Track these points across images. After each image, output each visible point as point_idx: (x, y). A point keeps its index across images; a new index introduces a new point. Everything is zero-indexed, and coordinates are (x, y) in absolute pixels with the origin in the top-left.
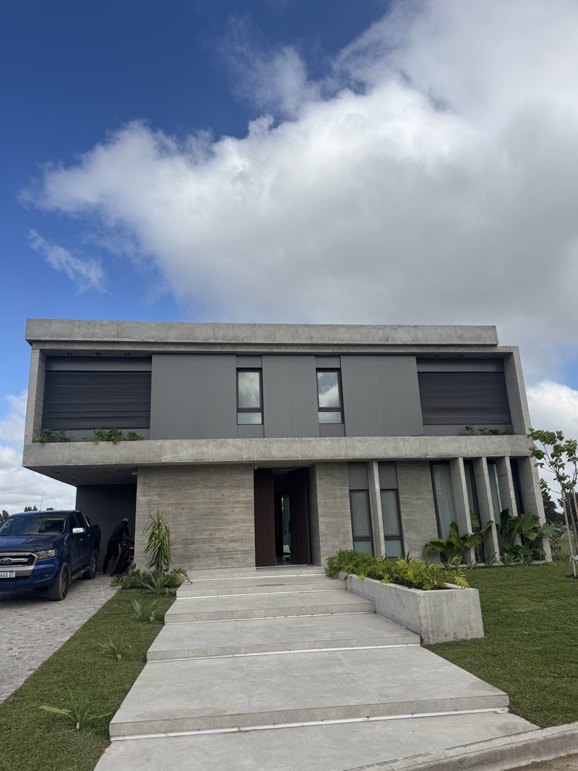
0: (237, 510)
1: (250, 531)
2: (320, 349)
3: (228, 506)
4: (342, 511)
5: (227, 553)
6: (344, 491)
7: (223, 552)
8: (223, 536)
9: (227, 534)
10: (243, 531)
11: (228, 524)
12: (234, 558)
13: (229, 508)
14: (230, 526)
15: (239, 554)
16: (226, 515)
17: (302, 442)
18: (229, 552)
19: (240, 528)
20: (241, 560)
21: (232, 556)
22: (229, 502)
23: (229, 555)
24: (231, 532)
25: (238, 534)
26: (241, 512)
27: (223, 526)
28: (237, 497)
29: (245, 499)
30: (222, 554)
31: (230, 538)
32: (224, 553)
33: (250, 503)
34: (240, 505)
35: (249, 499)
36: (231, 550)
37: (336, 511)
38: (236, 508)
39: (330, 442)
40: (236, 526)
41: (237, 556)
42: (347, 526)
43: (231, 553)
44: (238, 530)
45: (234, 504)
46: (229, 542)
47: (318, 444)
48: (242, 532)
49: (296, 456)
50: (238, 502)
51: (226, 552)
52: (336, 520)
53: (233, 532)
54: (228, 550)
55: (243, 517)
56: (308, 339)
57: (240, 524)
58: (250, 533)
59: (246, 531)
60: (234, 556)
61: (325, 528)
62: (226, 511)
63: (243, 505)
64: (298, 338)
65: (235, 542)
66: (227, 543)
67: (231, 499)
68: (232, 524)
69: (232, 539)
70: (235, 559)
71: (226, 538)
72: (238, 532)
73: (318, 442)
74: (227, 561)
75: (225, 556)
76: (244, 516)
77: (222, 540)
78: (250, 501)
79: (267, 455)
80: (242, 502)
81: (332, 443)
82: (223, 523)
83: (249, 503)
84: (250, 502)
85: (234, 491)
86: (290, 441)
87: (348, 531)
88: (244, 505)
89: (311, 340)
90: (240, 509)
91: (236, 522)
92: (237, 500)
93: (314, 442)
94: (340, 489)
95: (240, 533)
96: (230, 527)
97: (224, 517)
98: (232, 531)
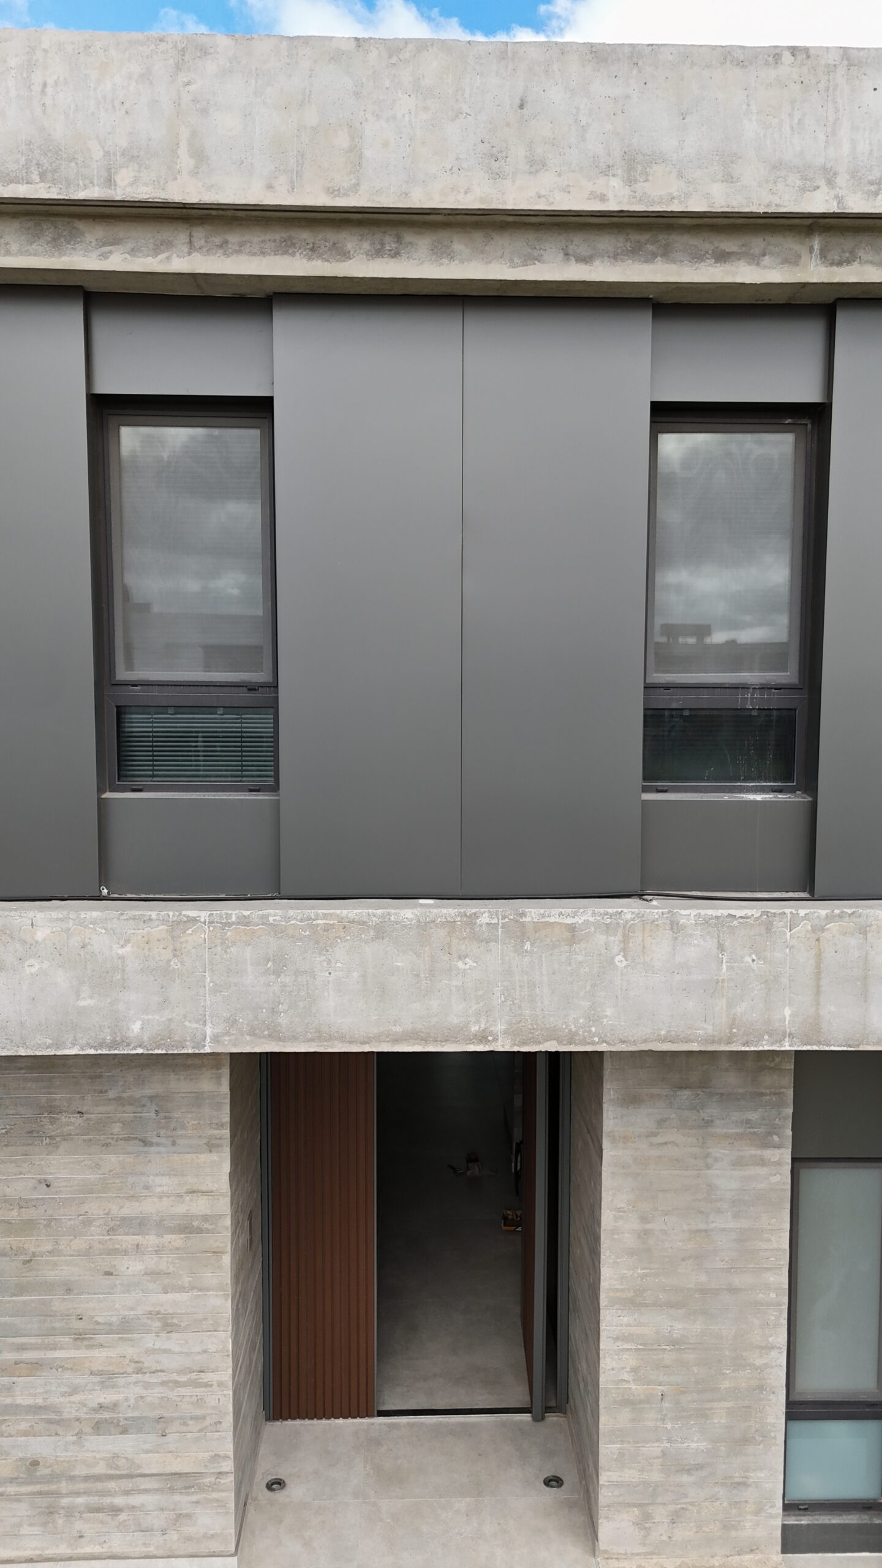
0: (132, 1266)
1: (206, 1377)
2: (698, 257)
3: (79, 1244)
4: (737, 1281)
5: (81, 1486)
6: (763, 1171)
7: (54, 1478)
8: (56, 1400)
9: (75, 1391)
10: (163, 1377)
11: (80, 1337)
12: (116, 1510)
13: (87, 1253)
14: (90, 1347)
15: (146, 1491)
16: (69, 1291)
17: (520, 933)
18: (87, 1478)
19: (149, 1362)
20: (157, 1520)
21: (107, 1501)
22: (88, 1223)
23: (86, 1493)
24: (97, 1379)
25: (139, 1390)
26: (153, 1274)
27: (54, 1347)
28: (131, 1198)
29: (181, 1209)
30: (53, 1487)
31: (95, 1410)
32: (64, 1486)
33: (208, 1231)
34: (151, 1240)
35: (200, 1206)
36: (101, 1469)
37: (703, 1278)
38: (126, 1252)
39: (711, 944)
40: (130, 1351)
41: (136, 1500)
42: (759, 1362)
43: (99, 1486)
44: (139, 1371)
45: (111, 1231)
46: (89, 1430)
47: (624, 950)
48: (163, 1383)
49: (474, 1028)
50: (140, 1224)
51: (72, 1479)
52: (697, 1327)
53: (107, 1377)
54: (81, 1471)
55: (168, 1301)
56: (607, 171)
57: (149, 1341)
58: (207, 1385)
59: (183, 1378)
60: (119, 1501)
61: (634, 1370)
62: (67, 1271)
63: (168, 1237)
64: (536, 165)
65: (125, 1431)
66: (79, 1434)
67: (94, 1208)
68: (101, 1338)
69: (106, 1415)
70: (123, 1516)
71: (69, 1413)
72: (135, 1383)
73: (626, 939)
74: (78, 1525)
75: (65, 1501)
76: (170, 1296)
77: (50, 1422)
78: (205, 1218)
79: (283, 1020)
80: (161, 1226)
81: (721, 947)
82: (52, 1332)
83: (200, 1231)
84: (206, 1226)
85: (112, 1160)
86: (442, 933)
87: (761, 1388)
88: (175, 1240)
89: (630, 181)
90: (151, 1262)
91: (125, 1328)
92: (130, 1209)
93: (601, 938)
94: (739, 1163)
95: (147, 1386)
96: (96, 1353)
97: (59, 1303)
98: (100, 1373)
